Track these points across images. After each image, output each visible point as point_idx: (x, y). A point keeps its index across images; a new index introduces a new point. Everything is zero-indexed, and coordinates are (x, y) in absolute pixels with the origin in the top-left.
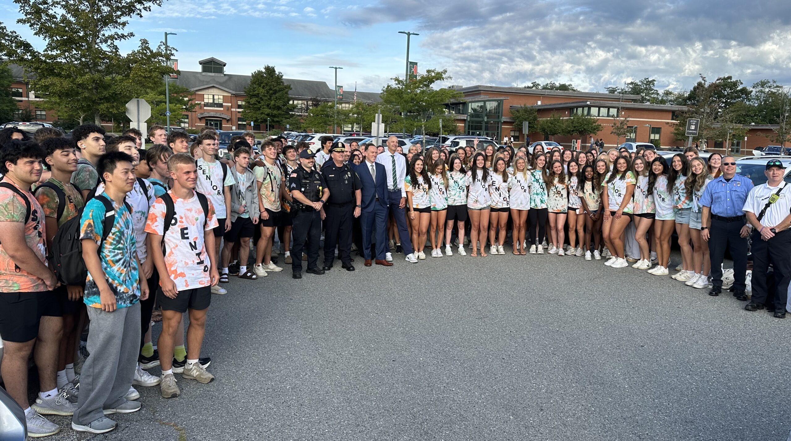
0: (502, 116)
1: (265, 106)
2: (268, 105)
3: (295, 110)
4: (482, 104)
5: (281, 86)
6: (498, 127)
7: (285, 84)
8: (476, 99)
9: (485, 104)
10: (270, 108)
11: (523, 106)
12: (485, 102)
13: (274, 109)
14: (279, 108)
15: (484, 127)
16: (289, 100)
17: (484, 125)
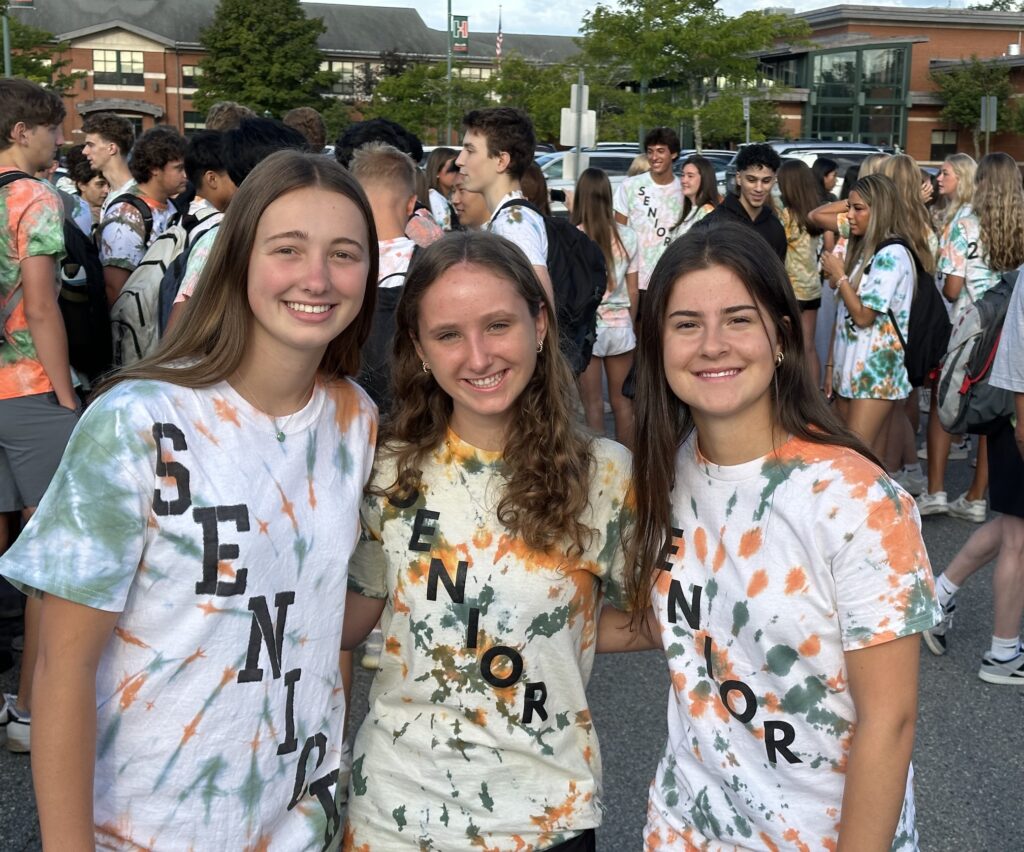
0: (908, 89)
1: (255, 80)
2: (264, 76)
3: (337, 88)
4: (852, 57)
5: (298, 24)
6: (897, 120)
7: (309, 17)
8: (836, 45)
9: (859, 57)
10: (270, 84)
11: (967, 59)
12: (859, 50)
13: (280, 85)
14: (292, 83)
15: (856, 124)
16: (319, 61)
17: (856, 116)
